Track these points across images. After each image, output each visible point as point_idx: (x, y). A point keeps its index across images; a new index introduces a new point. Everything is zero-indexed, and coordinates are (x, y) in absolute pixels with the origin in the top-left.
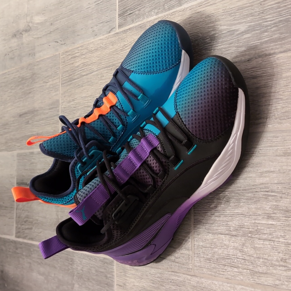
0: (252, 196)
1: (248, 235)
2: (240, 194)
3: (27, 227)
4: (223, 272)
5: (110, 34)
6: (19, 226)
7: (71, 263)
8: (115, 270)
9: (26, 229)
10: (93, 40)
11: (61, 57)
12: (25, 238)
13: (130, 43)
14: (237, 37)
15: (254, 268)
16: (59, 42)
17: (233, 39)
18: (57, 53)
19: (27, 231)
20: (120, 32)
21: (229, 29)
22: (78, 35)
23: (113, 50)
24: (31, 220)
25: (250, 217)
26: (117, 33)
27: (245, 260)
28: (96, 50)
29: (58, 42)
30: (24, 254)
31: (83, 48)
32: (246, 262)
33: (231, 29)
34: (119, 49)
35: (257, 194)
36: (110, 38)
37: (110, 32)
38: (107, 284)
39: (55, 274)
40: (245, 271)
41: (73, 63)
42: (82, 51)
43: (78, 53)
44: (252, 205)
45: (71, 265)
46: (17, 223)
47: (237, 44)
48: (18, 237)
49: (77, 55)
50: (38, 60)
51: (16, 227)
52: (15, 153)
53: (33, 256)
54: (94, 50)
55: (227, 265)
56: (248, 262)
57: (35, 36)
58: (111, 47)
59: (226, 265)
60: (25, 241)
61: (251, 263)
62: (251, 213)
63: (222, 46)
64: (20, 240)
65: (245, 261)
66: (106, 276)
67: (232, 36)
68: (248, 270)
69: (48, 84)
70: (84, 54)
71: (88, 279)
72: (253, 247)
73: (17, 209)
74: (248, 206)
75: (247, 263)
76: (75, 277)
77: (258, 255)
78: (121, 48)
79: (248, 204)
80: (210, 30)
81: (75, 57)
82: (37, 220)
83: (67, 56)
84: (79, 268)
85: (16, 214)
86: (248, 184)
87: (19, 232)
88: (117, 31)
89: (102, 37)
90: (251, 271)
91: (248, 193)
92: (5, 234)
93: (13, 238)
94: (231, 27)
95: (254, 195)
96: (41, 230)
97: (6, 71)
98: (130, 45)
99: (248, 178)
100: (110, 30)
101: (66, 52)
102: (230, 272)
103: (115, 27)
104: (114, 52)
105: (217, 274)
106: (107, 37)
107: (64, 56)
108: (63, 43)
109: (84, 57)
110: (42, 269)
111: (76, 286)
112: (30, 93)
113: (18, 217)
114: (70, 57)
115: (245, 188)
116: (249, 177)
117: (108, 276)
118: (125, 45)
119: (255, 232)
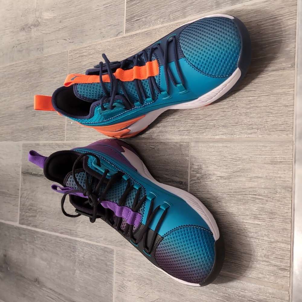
0: (242, 198)
1: (236, 233)
2: (231, 196)
3: (31, 215)
5: (117, 37)
6: (23, 213)
7: (73, 250)
8: (115, 259)
9: (30, 217)
10: (101, 42)
11: (69, 55)
12: (28, 225)
13: (136, 48)
15: (240, 262)
16: (68, 40)
18: (65, 51)
19: (31, 219)
20: (127, 36)
22: (86, 35)
23: (120, 53)
24: (35, 208)
25: (239, 216)
26: (124, 37)
27: (233, 255)
29: (66, 40)
30: (27, 240)
31: (90, 48)
34: (126, 53)
35: (246, 196)
36: (117, 41)
37: (117, 36)
38: (107, 271)
39: (57, 260)
41: (80, 62)
42: (90, 51)
43: (86, 52)
44: (241, 206)
45: (73, 252)
46: (21, 210)
48: (22, 224)
49: (85, 54)
50: (46, 55)
51: (20, 214)
52: (21, 143)
53: (36, 242)
54: (101, 51)
57: (44, 32)
58: (118, 50)
60: (29, 228)
62: (240, 213)
64: (24, 227)
66: (106, 264)
69: (56, 79)
70: (91, 54)
71: (89, 266)
73: (21, 197)
74: (237, 206)
76: (76, 263)
78: (127, 52)
79: (238, 205)
81: (82, 56)
82: (41, 209)
83: (75, 54)
84: (81, 255)
85: (21, 201)
86: (239, 187)
87: (23, 219)
88: (125, 35)
89: (109, 40)
91: (239, 195)
92: (8, 220)
93: (17, 224)
95: (244, 197)
96: (45, 218)
97: (14, 63)
98: (136, 50)
99: (239, 182)
100: (117, 33)
101: (74, 50)
103: (122, 31)
104: (121, 55)
106: (114, 40)
107: (72, 54)
108: (71, 41)
109: (91, 56)
110: (45, 255)
111: (78, 272)
112: (37, 86)
113: (23, 205)
114: (78, 55)
115: (235, 191)
116: (240, 181)
117: (108, 263)
118: (131, 49)
119: (243, 230)
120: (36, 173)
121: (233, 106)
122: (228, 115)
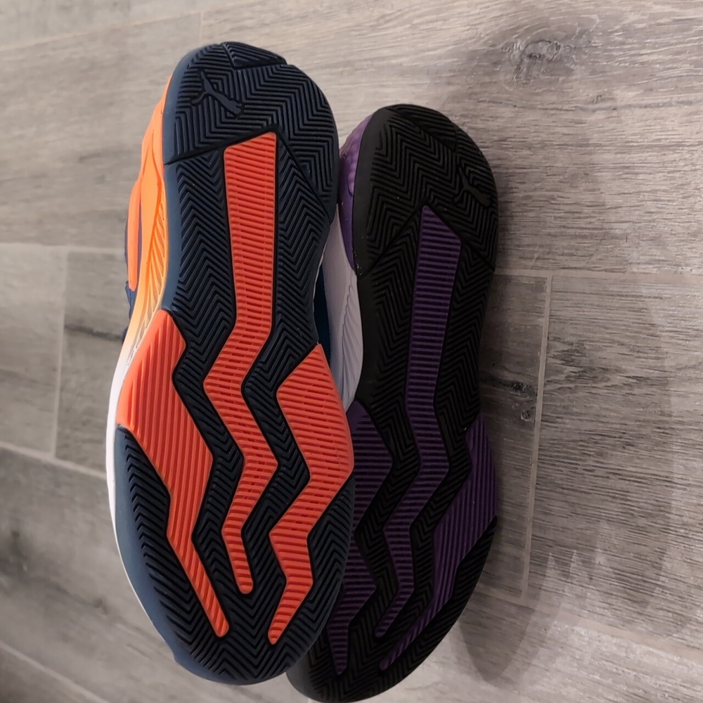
0: (698, 440)
1: (676, 532)
2: (666, 431)
3: (87, 436)
4: (602, 610)
6: (68, 431)
9: (85, 441)
11: (204, 23)
12: (81, 461)
13: (399, 13)
14: (698, 38)
15: (684, 609)
17: (688, 42)
18: (192, 12)
19: (87, 447)
21: (678, 16)
23: (350, 24)
25: (688, 488)
27: (663, 589)
28: (303, 18)
30: (78, 499)
31: (264, 8)
32: (666, 593)
33: (682, 16)
34: (367, 24)
40: (661, 613)
42: (263, 16)
43: (252, 18)
44: (695, 461)
46: (61, 422)
47: (696, 55)
48: (64, 458)
49: (248, 23)
50: (139, 22)
51: (59, 434)
52: (65, 250)
54: (296, 17)
55: (615, 593)
56: (670, 594)
58: (346, 16)
59: (612, 594)
60: (82, 469)
61: (679, 597)
62: (691, 479)
63: (654, 57)
64: (69, 465)
65: (663, 592)
67: (685, 33)
68: (669, 611)
70: (267, 25)
72: (689, 561)
73: (62, 390)
74: (684, 462)
75: (668, 595)
77: (699, 580)
78: (372, 24)
79: (685, 458)
80: (624, 9)
83: (220, 22)
85: (61, 400)
86: (691, 410)
87: (66, 446)
90: (675, 615)
91: (690, 432)
92: (27, 445)
93: (49, 457)
94: (682, 11)
97: (47, 39)
98: (396, 18)
99: (692, 395)
101: (219, 12)
102: (620, 611)
104: (352, 30)
105: (586, 612)
107: (212, 21)
109: (267, 30)
112: (111, 104)
113: (66, 410)
115: (680, 419)
116: (695, 393)
118: (384, 16)
119: (698, 526)
120: (105, 331)
121: (686, 187)
122: (668, 211)
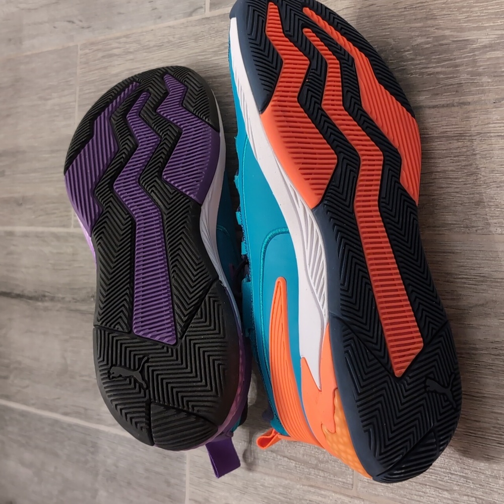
1: (475, 434)
4: (419, 497)
5: (190, 19)
7: (92, 450)
8: (187, 472)
10: (153, 27)
11: (80, 52)
14: (472, 54)
15: (485, 495)
16: (77, 22)
17: (464, 58)
18: (71, 44)
20: (213, 17)
21: (456, 38)
22: (120, 13)
23: (197, 51)
24: (6, 361)
26: (207, 18)
27: (467, 479)
28: (160, 46)
29: (73, 22)
31: (129, 40)
32: (469, 482)
33: (461, 37)
34: (211, 50)
35: (500, 359)
36: (192, 26)
37: (190, 14)
38: (169, 497)
39: (56, 468)
40: (465, 498)
41: (105, 68)
42: (128, 46)
43: (119, 48)
45: (93, 453)
47: (471, 68)
49: (116, 51)
50: (29, 53)
53: (10, 429)
54: (154, 46)
55: (428, 484)
56: (473, 483)
57: (22, 6)
58: (194, 44)
59: (426, 485)
61: (480, 485)
63: (439, 70)
65: (467, 481)
66: (168, 484)
67: (461, 51)
68: (472, 497)
69: (50, 102)
70: (131, 53)
71: (129, 484)
72: (487, 456)
75: (471, 484)
76: (100, 477)
77: (495, 472)
80: (413, 34)
81: (111, 56)
82: (20, 363)
83: (94, 51)
84: (110, 461)
86: (482, 339)
88: (208, 13)
89: (172, 23)
90: (478, 500)
94: (459, 34)
95: (493, 360)
96: (27, 382)
100: (191, 9)
101: (92, 44)
102: (434, 497)
103: (203, 6)
104: (199, 55)
105: (406, 499)
106: (183, 24)
107: (87, 51)
108: (85, 24)
109: (131, 57)
110: (28, 456)
111: (102, 494)
112: (8, 116)
114: (100, 54)
117: (173, 481)
119: (492, 428)
120: (8, 291)
121: (469, 167)
122: (455, 186)
